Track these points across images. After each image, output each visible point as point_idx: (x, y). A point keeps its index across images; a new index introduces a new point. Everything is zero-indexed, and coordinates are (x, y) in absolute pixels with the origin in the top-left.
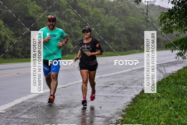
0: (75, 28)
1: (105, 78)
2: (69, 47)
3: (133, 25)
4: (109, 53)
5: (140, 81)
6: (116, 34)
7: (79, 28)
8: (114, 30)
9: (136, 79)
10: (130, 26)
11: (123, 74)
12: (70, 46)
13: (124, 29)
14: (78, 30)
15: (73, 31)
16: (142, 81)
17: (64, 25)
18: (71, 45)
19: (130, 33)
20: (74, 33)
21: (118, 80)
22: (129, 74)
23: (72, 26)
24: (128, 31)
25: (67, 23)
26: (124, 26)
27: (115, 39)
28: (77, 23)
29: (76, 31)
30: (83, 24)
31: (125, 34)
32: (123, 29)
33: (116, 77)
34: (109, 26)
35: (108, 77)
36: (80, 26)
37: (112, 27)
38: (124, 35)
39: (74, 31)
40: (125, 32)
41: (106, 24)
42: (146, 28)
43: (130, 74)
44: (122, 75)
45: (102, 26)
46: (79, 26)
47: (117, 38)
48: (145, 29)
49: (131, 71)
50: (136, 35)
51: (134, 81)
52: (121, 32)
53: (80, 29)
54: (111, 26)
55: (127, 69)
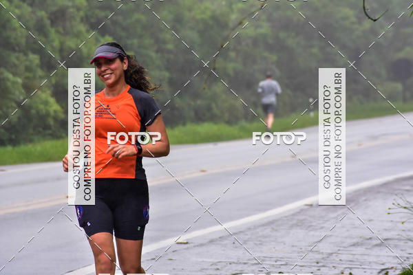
0: (64, 28)
1: (202, 245)
2: (41, 107)
3: (301, 8)
4: (206, 128)
5: (344, 257)
6: (235, 50)
7: (82, 28)
8: (225, 33)
9: (325, 248)
10: (289, 13)
11: (271, 223)
12: (46, 103)
13: (265, 29)
14: (78, 35)
15: (56, 44)
16: (351, 258)
17: (20, 18)
18: (52, 100)
19: (291, 42)
20: (61, 50)
21: (256, 255)
22: (297, 225)
23: (53, 23)
24: (282, 35)
25: (29, 9)
26: (264, 17)
27: (231, 67)
28: (71, 10)
29: (71, 43)
30: (97, 12)
31: (270, 48)
32: (261, 27)
33: (245, 242)
34: (204, 16)
35: (212, 241)
36: (86, 20)
37: (218, 22)
38: (266, 54)
39: (62, 44)
40: (271, 41)
41: (190, 10)
42: (354, 19)
43: (300, 224)
44: (268, 231)
45: (178, 21)
46: (82, 20)
47: (240, 66)
48: (353, 23)
49: (301, 211)
50: (315, 50)
51: (319, 257)
52: (255, 41)
53: (88, 31)
54: (214, 18)
55: (286, 203)
